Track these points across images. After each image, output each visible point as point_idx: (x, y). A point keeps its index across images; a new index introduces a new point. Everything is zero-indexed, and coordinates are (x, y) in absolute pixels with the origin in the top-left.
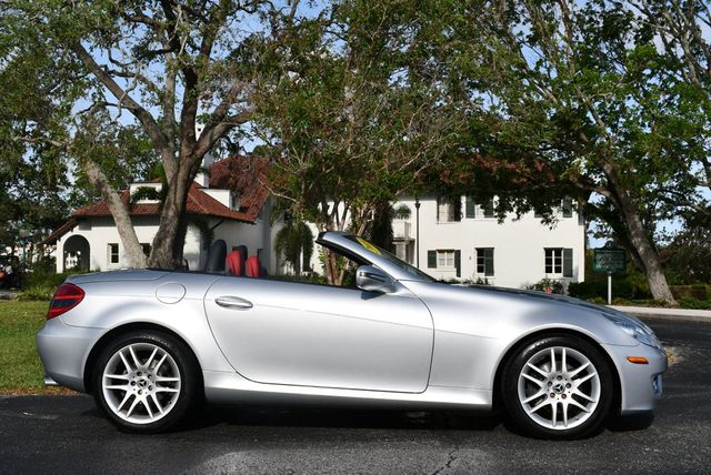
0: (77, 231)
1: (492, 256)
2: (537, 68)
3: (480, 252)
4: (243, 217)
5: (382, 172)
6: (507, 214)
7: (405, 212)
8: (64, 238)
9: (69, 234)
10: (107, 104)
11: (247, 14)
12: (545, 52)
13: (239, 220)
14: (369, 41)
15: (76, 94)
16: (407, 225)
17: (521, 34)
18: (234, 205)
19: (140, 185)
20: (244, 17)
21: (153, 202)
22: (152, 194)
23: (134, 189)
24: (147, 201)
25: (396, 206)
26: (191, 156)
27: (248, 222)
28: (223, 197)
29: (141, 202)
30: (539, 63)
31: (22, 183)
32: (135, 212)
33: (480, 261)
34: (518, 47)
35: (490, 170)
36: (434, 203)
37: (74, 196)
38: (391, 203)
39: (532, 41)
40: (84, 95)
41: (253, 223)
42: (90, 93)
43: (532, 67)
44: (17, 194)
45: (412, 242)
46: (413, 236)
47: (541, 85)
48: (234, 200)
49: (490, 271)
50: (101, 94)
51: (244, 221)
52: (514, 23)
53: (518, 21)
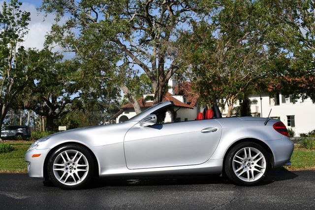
0: (124, 114)
1: (294, 119)
2: (307, 37)
3: (289, 117)
4: (188, 106)
5: (234, 82)
6: (298, 100)
7: (255, 102)
8: (119, 117)
9: (121, 115)
10: (129, 62)
11: (181, 23)
12: (310, 30)
13: (187, 108)
14: (226, 27)
15: (118, 59)
16: (257, 107)
17: (298, 22)
18: (185, 102)
19: (147, 95)
20: (180, 24)
21: (152, 101)
22: (152, 98)
23: (145, 96)
24: (150, 101)
25: (251, 99)
26: (163, 81)
27: (191, 108)
28: (180, 99)
29: (148, 101)
30: (307, 34)
31: (103, 96)
32: (146, 105)
33: (289, 121)
34: (298, 28)
35: (289, 82)
36: (268, 97)
37: (124, 101)
38: (249, 98)
39: (303, 25)
40: (121, 59)
41: (193, 109)
42: (123, 58)
43: (305, 37)
44: (101, 100)
45: (259, 114)
46: (259, 111)
47: (309, 44)
48: (184, 99)
49: (293, 125)
50: (127, 58)
51: (189, 108)
52: (297, 19)
53: (299, 18)
